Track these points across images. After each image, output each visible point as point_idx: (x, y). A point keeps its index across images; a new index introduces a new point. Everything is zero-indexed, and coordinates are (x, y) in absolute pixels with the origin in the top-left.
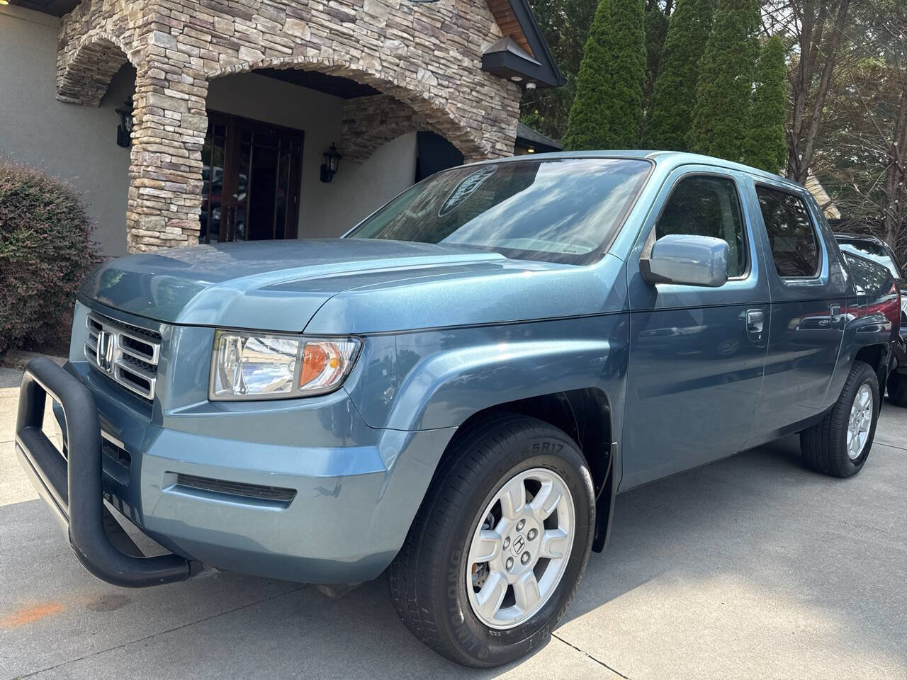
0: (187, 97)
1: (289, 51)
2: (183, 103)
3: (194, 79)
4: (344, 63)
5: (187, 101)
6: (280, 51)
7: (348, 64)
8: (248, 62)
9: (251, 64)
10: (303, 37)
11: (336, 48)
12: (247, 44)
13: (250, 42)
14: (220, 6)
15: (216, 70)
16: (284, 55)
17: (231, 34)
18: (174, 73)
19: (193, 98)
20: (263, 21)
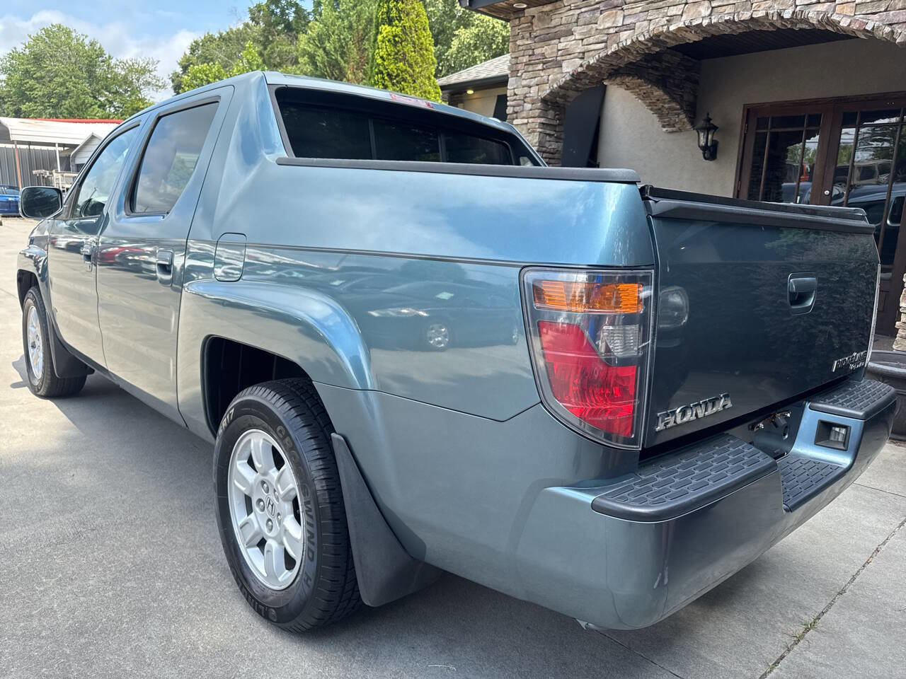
0: (525, 121)
1: (603, 45)
2: (524, 127)
3: (533, 104)
4: (661, 29)
5: (526, 124)
6: (594, 50)
7: (665, 29)
8: (569, 72)
9: (571, 73)
10: (615, 25)
11: (651, 18)
12: (568, 57)
13: (570, 54)
14: (547, 36)
15: (546, 90)
16: (599, 51)
17: (555, 55)
18: (519, 105)
19: (530, 120)
20: (580, 30)
